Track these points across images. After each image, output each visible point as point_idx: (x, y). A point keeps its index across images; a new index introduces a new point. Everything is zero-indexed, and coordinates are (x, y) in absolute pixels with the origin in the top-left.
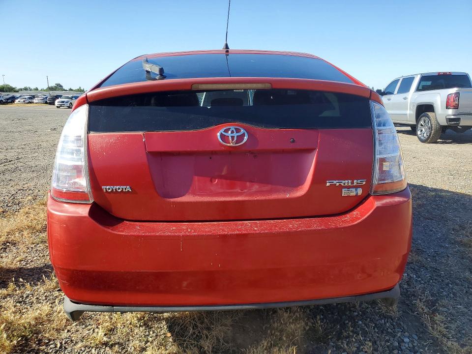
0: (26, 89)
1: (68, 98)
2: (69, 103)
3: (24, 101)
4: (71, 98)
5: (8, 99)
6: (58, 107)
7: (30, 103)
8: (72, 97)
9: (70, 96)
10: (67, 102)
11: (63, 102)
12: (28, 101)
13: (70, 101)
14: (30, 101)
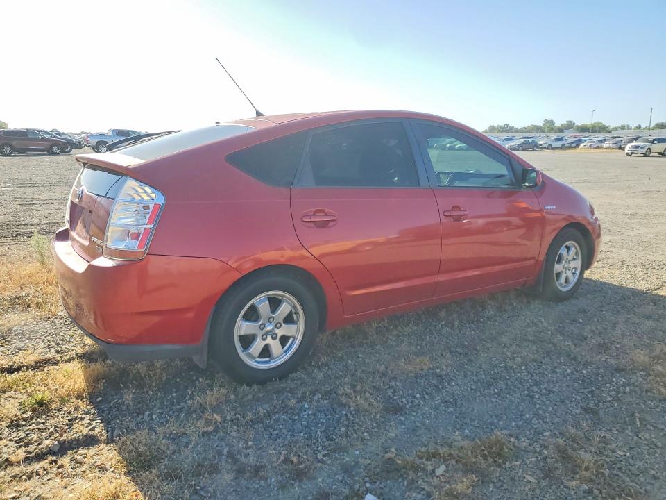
0: (623, 128)
1: (647, 141)
2: (647, 148)
3: (591, 146)
4: (652, 142)
5: (572, 143)
6: (628, 154)
7: (598, 147)
8: (654, 140)
9: (651, 138)
10: (644, 147)
11: (637, 147)
12: (595, 146)
13: (649, 145)
14: (599, 145)
